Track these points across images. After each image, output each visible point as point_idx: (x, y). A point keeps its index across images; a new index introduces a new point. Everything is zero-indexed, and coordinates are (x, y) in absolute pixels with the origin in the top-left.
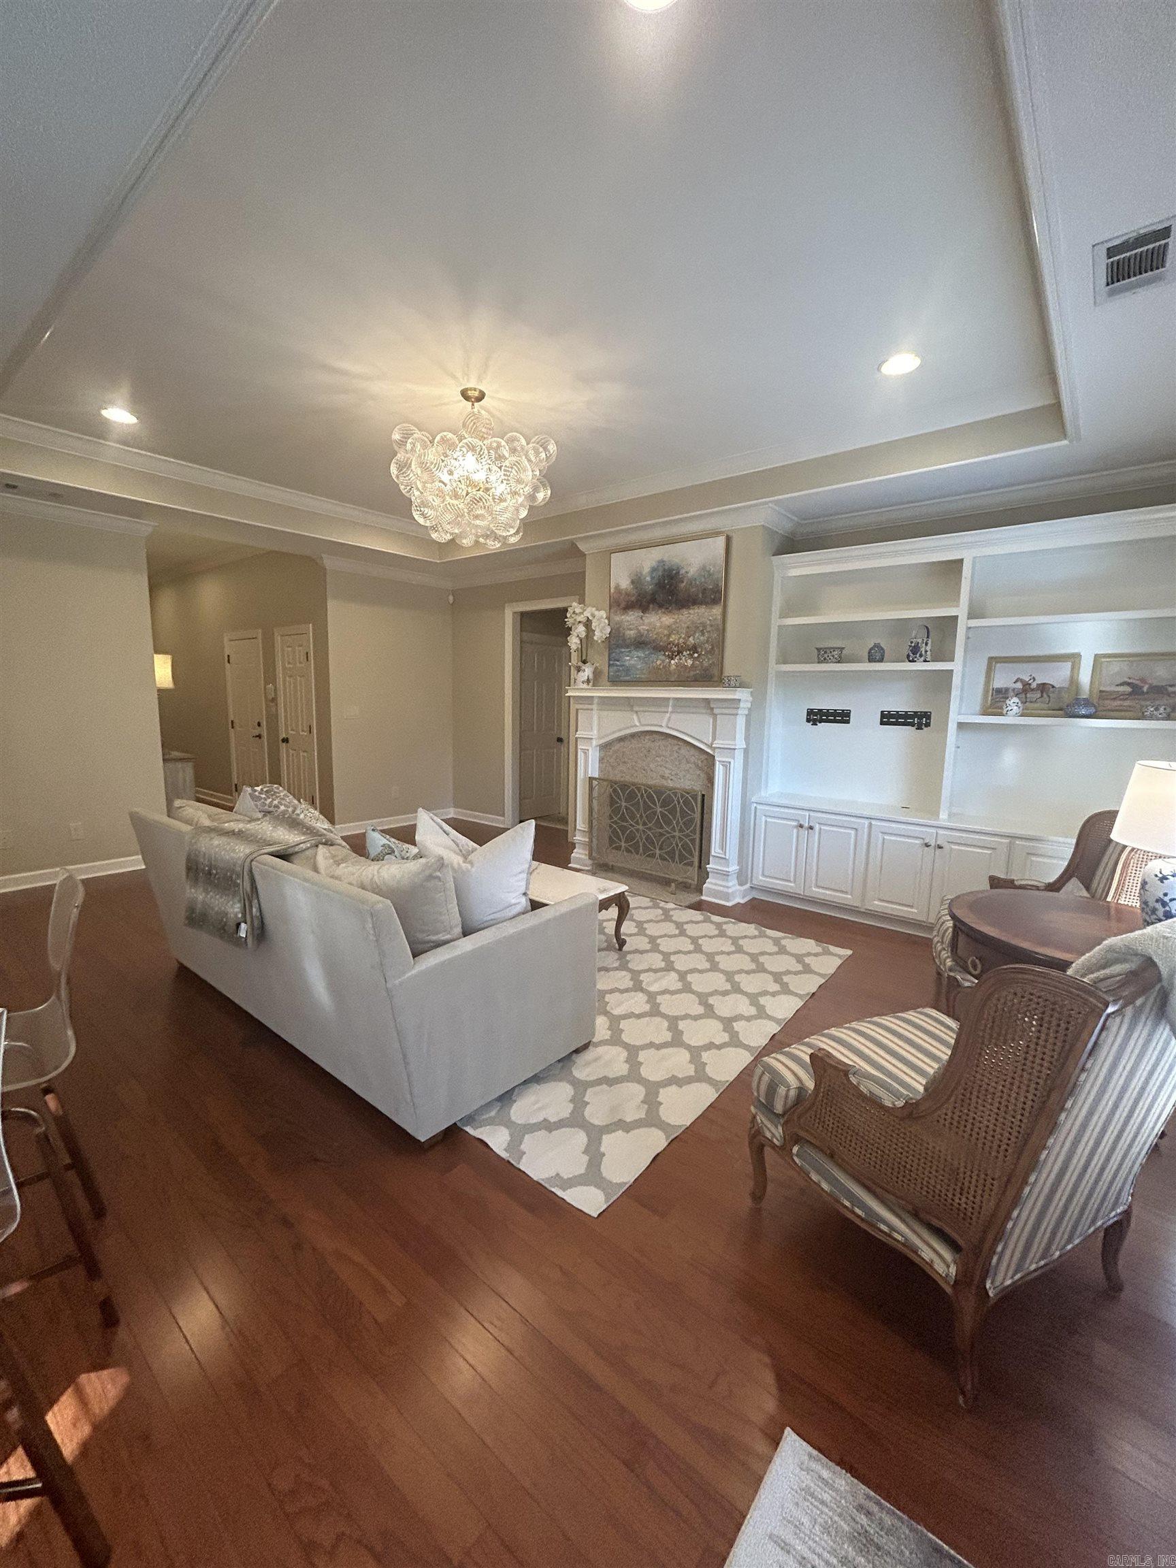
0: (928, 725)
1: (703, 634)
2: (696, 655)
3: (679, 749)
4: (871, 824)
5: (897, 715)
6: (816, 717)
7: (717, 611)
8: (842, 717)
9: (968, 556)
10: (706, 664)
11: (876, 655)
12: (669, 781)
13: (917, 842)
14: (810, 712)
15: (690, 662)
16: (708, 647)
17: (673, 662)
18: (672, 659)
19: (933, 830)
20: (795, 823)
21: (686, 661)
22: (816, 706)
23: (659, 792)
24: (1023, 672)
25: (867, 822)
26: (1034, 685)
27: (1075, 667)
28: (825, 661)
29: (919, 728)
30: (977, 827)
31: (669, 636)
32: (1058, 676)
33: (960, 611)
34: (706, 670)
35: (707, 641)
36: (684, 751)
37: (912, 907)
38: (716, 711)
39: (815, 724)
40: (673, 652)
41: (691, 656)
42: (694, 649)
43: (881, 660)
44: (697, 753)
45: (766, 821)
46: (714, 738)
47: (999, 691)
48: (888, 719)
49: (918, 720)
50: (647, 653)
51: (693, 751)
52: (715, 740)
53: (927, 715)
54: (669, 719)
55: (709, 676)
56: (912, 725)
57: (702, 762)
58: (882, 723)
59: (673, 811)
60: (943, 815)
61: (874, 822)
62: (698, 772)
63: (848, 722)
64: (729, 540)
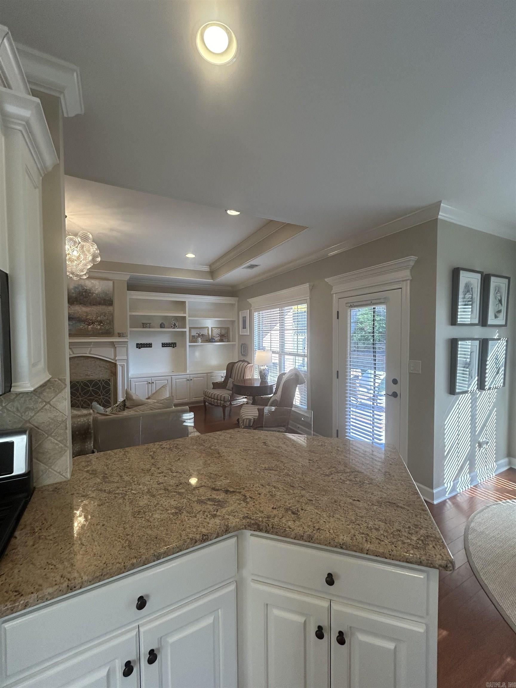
0: (176, 346)
1: (105, 316)
2: (102, 324)
3: (95, 362)
4: (171, 377)
5: (167, 344)
6: (140, 346)
7: (110, 308)
8: (149, 345)
9: (187, 301)
10: (107, 328)
11: (162, 326)
12: (91, 376)
13: (185, 380)
14: (137, 344)
15: (99, 327)
16: (108, 321)
17: (89, 327)
18: (89, 325)
19: (189, 375)
20: (146, 383)
21: (97, 327)
22: (140, 342)
23: (91, 381)
24: (198, 331)
25: (170, 377)
26: (200, 335)
27: (208, 330)
28: (146, 327)
29: (174, 347)
30: (201, 372)
31: (87, 316)
32: (205, 332)
33: (186, 315)
34: (107, 330)
35: (107, 319)
36: (98, 362)
37: (185, 399)
38: (116, 346)
39: (140, 348)
40: (89, 323)
41: (99, 325)
42: (101, 322)
43: (164, 328)
44: (105, 363)
45: (135, 384)
46: (115, 356)
47: (193, 336)
48: (164, 345)
49: (172, 345)
50: (74, 322)
51: (102, 362)
52: (116, 357)
53: (175, 344)
54: (91, 350)
55: (108, 333)
56: (171, 346)
57: (108, 366)
58: (163, 347)
59: (99, 388)
60: (188, 371)
61: (172, 377)
62: (106, 370)
63: (151, 347)
64: (114, 282)
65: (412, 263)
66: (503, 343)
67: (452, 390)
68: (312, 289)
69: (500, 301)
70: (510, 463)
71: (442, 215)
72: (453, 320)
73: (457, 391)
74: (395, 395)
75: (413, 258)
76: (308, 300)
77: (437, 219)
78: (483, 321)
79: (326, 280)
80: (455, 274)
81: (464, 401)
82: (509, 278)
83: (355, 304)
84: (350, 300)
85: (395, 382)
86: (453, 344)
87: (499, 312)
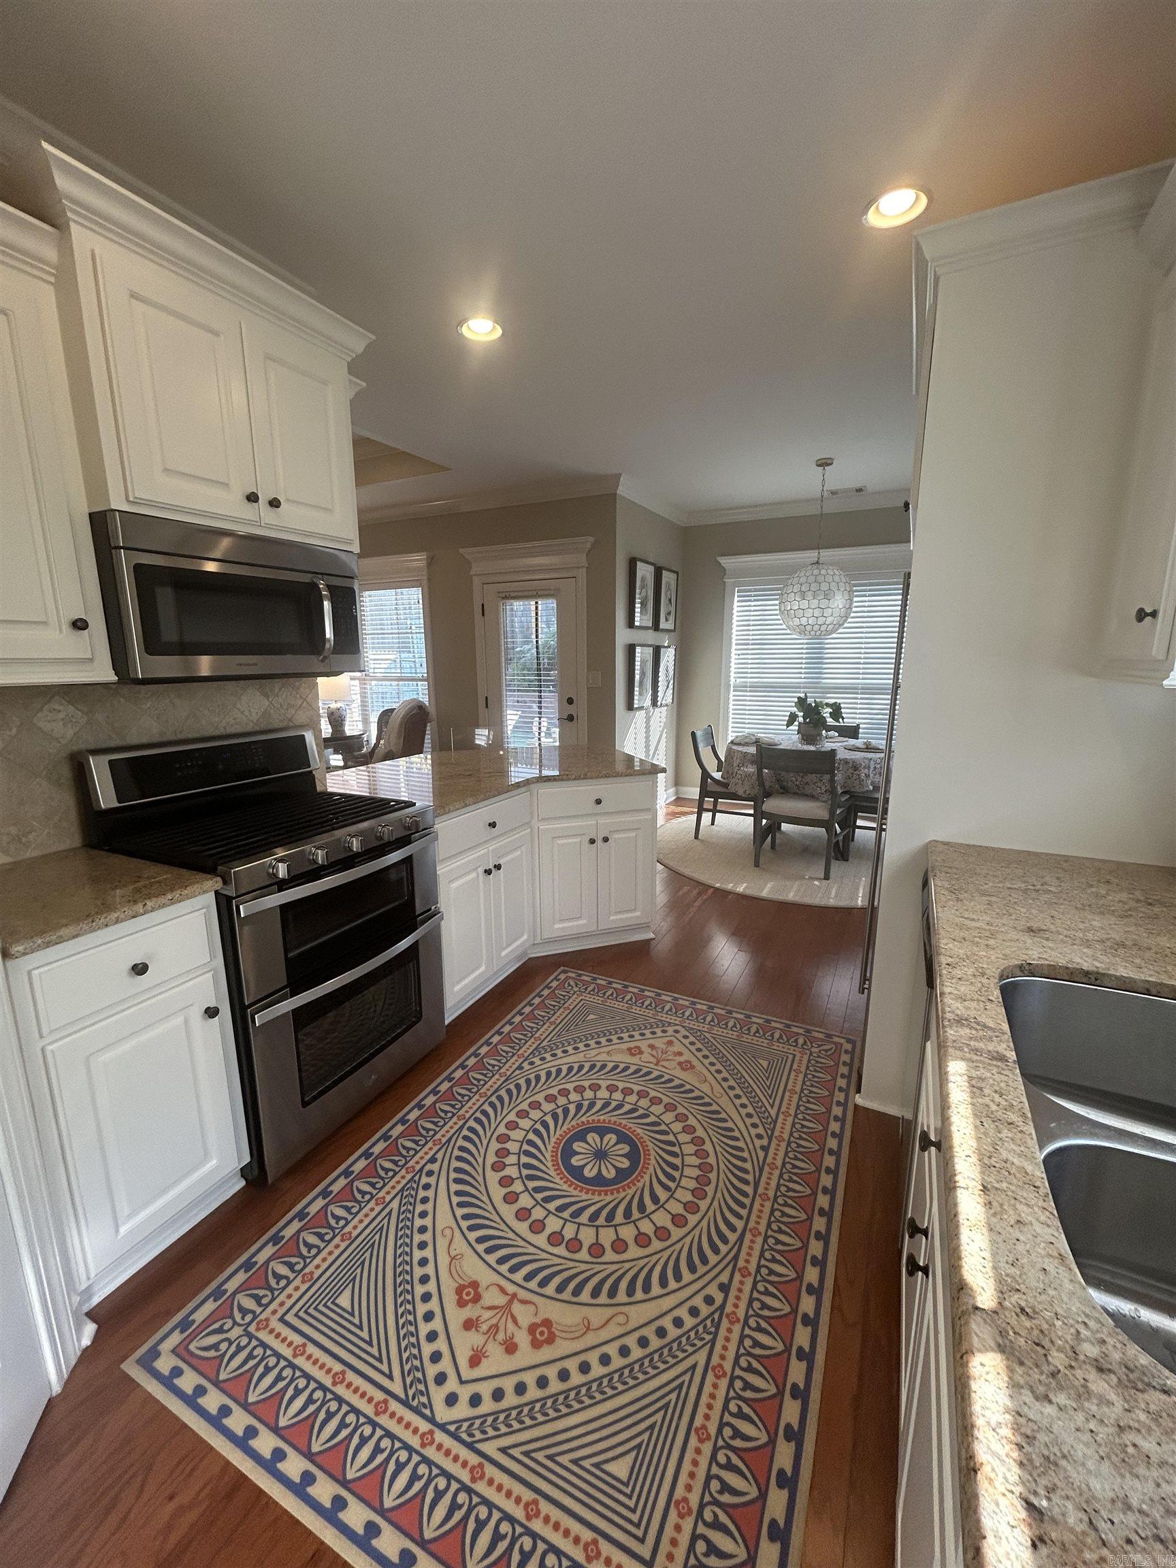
65: (589, 546)
66: (671, 651)
67: (630, 706)
68: (431, 562)
69: (670, 600)
70: (677, 793)
71: (621, 491)
72: (631, 623)
73: (635, 706)
74: (571, 718)
75: (591, 539)
76: (425, 582)
77: (616, 494)
78: (656, 626)
79: (461, 551)
80: (632, 564)
81: (640, 716)
82: (677, 573)
83: (513, 594)
84: (501, 587)
85: (570, 701)
86: (631, 650)
87: (669, 613)
